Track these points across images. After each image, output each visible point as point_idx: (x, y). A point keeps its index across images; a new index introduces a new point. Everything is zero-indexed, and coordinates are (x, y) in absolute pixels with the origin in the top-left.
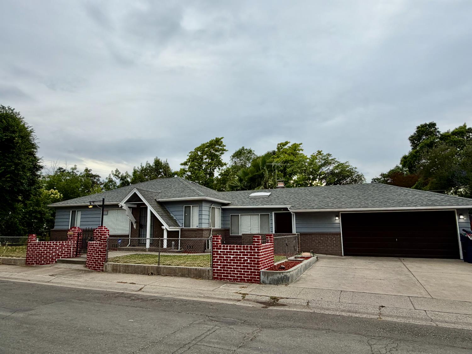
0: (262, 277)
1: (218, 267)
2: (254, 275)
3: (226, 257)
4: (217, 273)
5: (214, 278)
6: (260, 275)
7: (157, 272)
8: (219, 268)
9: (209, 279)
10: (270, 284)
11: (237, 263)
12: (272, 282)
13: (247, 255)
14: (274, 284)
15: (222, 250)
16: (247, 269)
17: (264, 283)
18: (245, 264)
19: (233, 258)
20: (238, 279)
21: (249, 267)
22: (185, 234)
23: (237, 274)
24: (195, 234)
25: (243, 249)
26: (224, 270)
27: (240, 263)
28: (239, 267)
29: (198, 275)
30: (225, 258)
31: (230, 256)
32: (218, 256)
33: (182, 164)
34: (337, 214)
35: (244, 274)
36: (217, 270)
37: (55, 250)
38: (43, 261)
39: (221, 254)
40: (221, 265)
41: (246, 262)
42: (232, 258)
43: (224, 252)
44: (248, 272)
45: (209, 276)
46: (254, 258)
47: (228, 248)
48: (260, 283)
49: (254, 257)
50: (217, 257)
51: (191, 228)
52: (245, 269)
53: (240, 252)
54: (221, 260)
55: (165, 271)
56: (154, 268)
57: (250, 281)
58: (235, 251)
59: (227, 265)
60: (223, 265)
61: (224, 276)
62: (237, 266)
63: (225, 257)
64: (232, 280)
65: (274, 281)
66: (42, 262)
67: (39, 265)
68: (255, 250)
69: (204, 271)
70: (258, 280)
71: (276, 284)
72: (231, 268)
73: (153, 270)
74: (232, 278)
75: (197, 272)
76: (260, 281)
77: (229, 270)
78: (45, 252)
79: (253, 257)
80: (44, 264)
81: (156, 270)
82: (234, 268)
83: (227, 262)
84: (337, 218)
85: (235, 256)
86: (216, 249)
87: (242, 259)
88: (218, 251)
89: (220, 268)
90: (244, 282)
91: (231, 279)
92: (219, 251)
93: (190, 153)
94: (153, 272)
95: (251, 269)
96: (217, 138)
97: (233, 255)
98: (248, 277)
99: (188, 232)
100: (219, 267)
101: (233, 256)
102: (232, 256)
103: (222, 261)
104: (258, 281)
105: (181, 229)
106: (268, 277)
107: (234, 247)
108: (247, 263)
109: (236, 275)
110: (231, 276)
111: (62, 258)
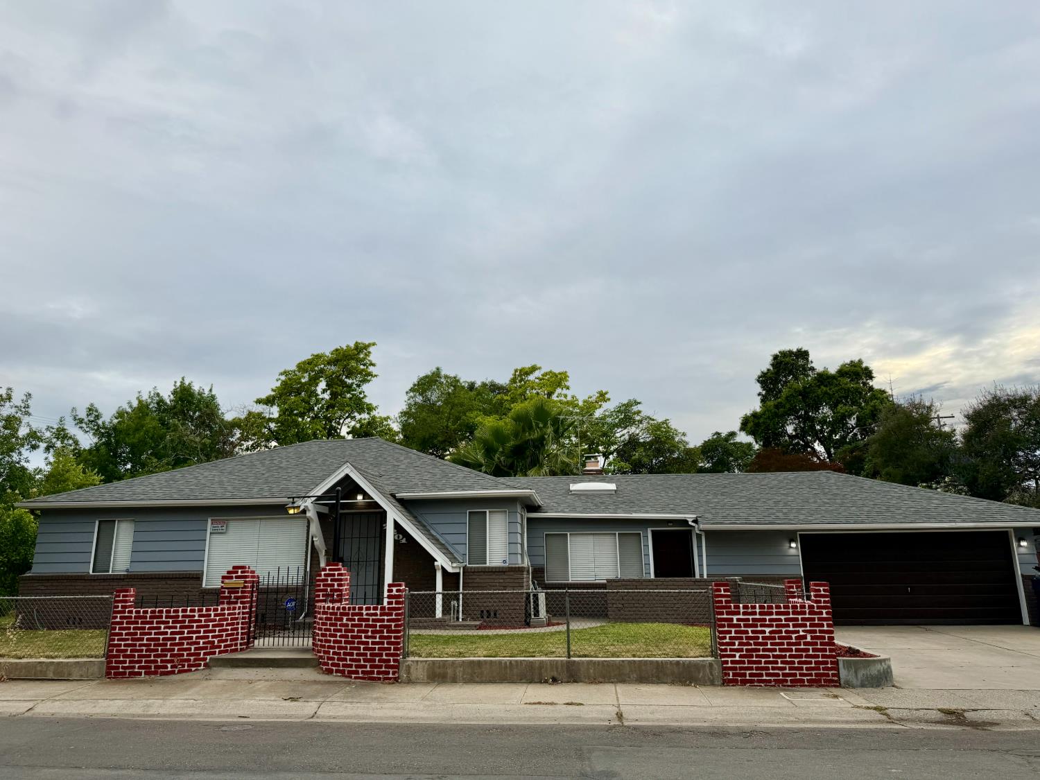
0: (843, 673)
1: (734, 656)
2: (824, 669)
3: (753, 632)
4: (735, 669)
5: (726, 683)
6: (838, 669)
7: (570, 674)
8: (737, 658)
9: (712, 684)
10: (863, 686)
11: (782, 644)
12: (867, 683)
13: (805, 626)
14: (872, 687)
15: (741, 617)
16: (807, 656)
17: (849, 685)
18: (800, 645)
19: (770, 632)
20: (787, 681)
21: (811, 653)
22: (475, 581)
23: (784, 669)
24: (502, 581)
25: (792, 612)
26: (749, 662)
27: (789, 644)
28: (788, 654)
29: (685, 676)
30: (750, 634)
31: (763, 629)
32: (733, 630)
33: (259, 401)
34: (790, 536)
35: (801, 669)
36: (733, 662)
37: (205, 632)
38: (169, 665)
39: (739, 626)
40: (741, 650)
41: (802, 641)
42: (767, 634)
43: (748, 620)
44: (811, 662)
45: (713, 679)
46: (821, 632)
47: (756, 612)
48: (840, 686)
49: (821, 629)
50: (730, 632)
51: (488, 565)
52: (801, 656)
53: (786, 620)
54: (741, 638)
55: (591, 671)
56: (560, 667)
57: (816, 683)
58: (774, 617)
59: (759, 650)
60: (747, 650)
61: (751, 675)
62: (781, 650)
63: (750, 632)
64: (773, 683)
65: (872, 679)
66: (167, 667)
67: (158, 677)
68: (822, 613)
69: (698, 667)
70: (836, 678)
71: (876, 686)
72: (769, 656)
73: (557, 671)
74: (772, 678)
75: (681, 670)
76: (839, 681)
77: (763, 660)
78: (178, 637)
79: (818, 629)
80: (172, 673)
81: (565, 670)
82: (774, 656)
83: (756, 644)
84: (793, 545)
85: (774, 629)
86: (727, 615)
87: (794, 636)
88: (733, 619)
89: (740, 656)
90: (801, 686)
91: (770, 681)
92: (735, 618)
93: (281, 374)
94: (555, 674)
95: (817, 656)
96: (360, 344)
97: (771, 626)
98: (811, 675)
99: (481, 577)
100: (738, 655)
101: (771, 629)
102: (767, 630)
103: (744, 641)
104: (836, 681)
105: (464, 568)
106: (856, 672)
107: (770, 607)
108: (806, 644)
109: (780, 672)
110: (767, 675)
111: (220, 652)
